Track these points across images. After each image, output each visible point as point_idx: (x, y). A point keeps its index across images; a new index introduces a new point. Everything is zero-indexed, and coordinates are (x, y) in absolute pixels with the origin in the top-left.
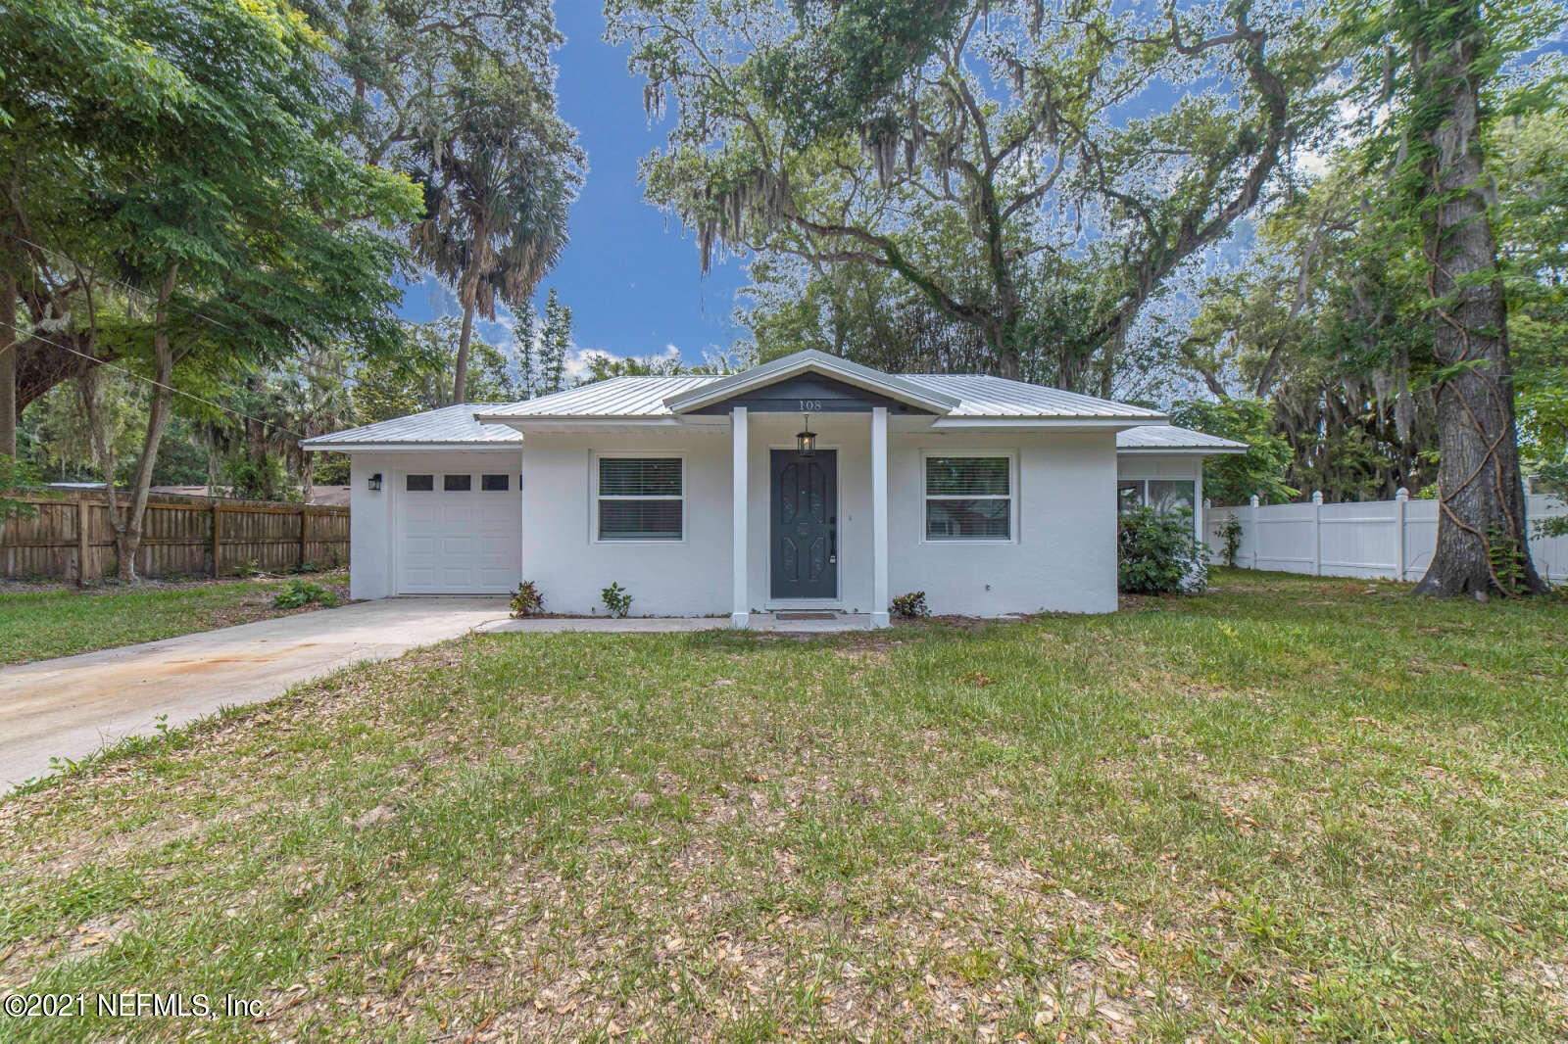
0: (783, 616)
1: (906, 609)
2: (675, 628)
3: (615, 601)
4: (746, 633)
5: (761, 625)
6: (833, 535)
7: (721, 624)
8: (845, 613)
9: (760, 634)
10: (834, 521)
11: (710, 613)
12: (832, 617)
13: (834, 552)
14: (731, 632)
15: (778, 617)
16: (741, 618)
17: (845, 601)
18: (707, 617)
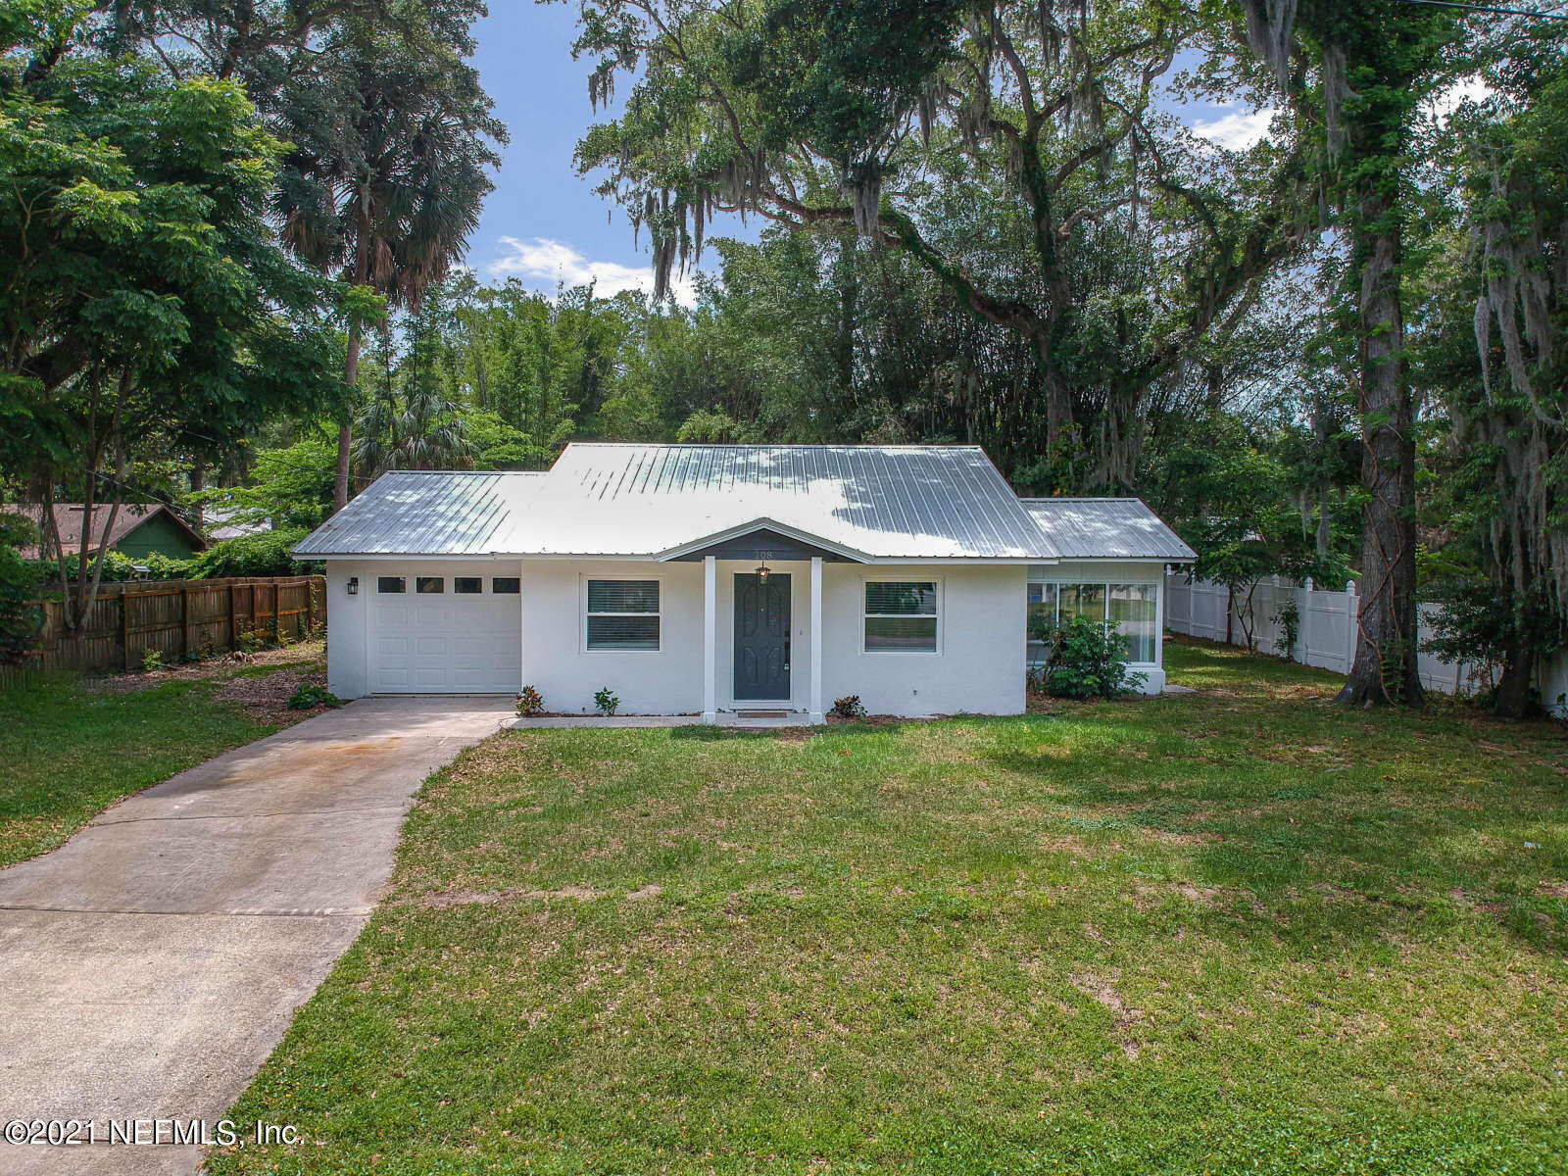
0: (743, 714)
1: (845, 710)
2: (657, 724)
3: (605, 702)
4: (713, 728)
5: (725, 722)
6: (788, 646)
7: (695, 721)
8: (796, 712)
9: (725, 729)
10: (788, 634)
11: (682, 712)
12: (784, 716)
13: (788, 661)
14: (703, 727)
15: (740, 716)
16: (709, 717)
17: (795, 702)
18: (681, 715)
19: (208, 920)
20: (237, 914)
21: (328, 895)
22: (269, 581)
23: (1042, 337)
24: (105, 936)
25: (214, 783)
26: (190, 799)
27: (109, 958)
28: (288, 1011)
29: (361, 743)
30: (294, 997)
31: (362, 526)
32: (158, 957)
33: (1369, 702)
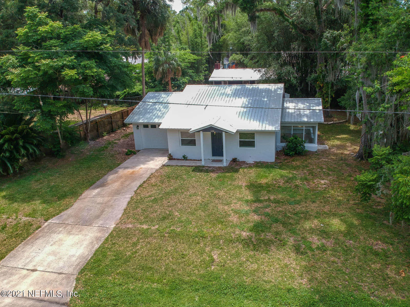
1: (234, 160)
2: (193, 164)
3: (185, 157)
5: (207, 164)
12: (222, 161)
14: (201, 166)
16: (203, 164)
19: (89, 228)
20: (94, 226)
21: (109, 222)
22: (132, 108)
23: (316, 39)
24: (74, 231)
25: (103, 185)
26: (97, 191)
27: (73, 236)
28: (95, 249)
29: (134, 170)
30: (97, 246)
31: (139, 113)
32: (80, 236)
33: (360, 159)
